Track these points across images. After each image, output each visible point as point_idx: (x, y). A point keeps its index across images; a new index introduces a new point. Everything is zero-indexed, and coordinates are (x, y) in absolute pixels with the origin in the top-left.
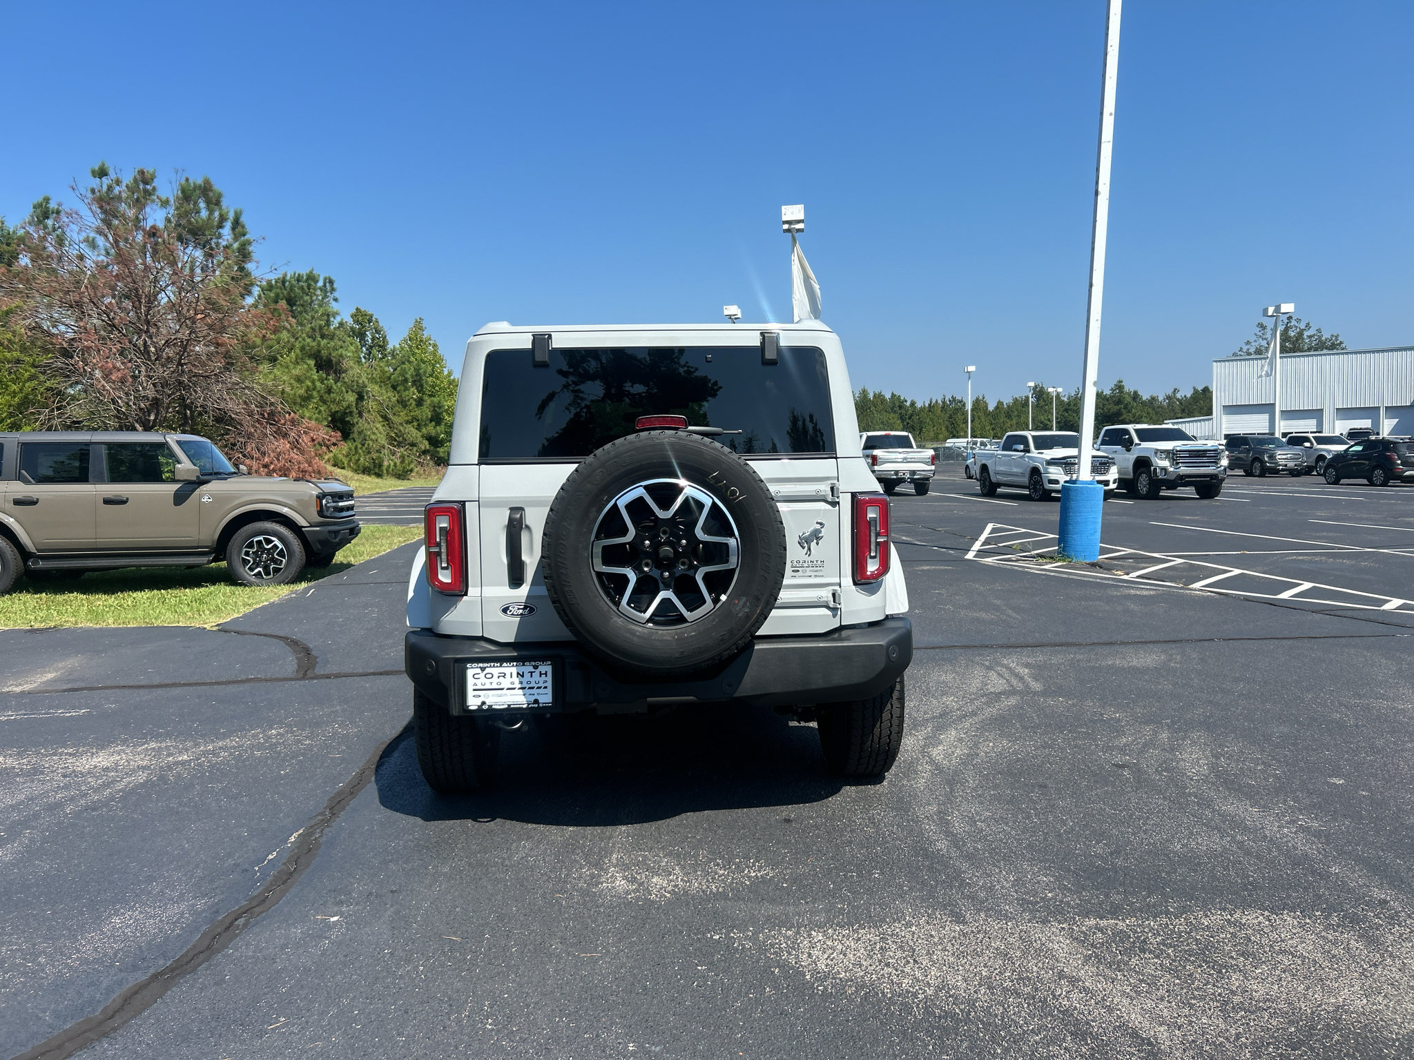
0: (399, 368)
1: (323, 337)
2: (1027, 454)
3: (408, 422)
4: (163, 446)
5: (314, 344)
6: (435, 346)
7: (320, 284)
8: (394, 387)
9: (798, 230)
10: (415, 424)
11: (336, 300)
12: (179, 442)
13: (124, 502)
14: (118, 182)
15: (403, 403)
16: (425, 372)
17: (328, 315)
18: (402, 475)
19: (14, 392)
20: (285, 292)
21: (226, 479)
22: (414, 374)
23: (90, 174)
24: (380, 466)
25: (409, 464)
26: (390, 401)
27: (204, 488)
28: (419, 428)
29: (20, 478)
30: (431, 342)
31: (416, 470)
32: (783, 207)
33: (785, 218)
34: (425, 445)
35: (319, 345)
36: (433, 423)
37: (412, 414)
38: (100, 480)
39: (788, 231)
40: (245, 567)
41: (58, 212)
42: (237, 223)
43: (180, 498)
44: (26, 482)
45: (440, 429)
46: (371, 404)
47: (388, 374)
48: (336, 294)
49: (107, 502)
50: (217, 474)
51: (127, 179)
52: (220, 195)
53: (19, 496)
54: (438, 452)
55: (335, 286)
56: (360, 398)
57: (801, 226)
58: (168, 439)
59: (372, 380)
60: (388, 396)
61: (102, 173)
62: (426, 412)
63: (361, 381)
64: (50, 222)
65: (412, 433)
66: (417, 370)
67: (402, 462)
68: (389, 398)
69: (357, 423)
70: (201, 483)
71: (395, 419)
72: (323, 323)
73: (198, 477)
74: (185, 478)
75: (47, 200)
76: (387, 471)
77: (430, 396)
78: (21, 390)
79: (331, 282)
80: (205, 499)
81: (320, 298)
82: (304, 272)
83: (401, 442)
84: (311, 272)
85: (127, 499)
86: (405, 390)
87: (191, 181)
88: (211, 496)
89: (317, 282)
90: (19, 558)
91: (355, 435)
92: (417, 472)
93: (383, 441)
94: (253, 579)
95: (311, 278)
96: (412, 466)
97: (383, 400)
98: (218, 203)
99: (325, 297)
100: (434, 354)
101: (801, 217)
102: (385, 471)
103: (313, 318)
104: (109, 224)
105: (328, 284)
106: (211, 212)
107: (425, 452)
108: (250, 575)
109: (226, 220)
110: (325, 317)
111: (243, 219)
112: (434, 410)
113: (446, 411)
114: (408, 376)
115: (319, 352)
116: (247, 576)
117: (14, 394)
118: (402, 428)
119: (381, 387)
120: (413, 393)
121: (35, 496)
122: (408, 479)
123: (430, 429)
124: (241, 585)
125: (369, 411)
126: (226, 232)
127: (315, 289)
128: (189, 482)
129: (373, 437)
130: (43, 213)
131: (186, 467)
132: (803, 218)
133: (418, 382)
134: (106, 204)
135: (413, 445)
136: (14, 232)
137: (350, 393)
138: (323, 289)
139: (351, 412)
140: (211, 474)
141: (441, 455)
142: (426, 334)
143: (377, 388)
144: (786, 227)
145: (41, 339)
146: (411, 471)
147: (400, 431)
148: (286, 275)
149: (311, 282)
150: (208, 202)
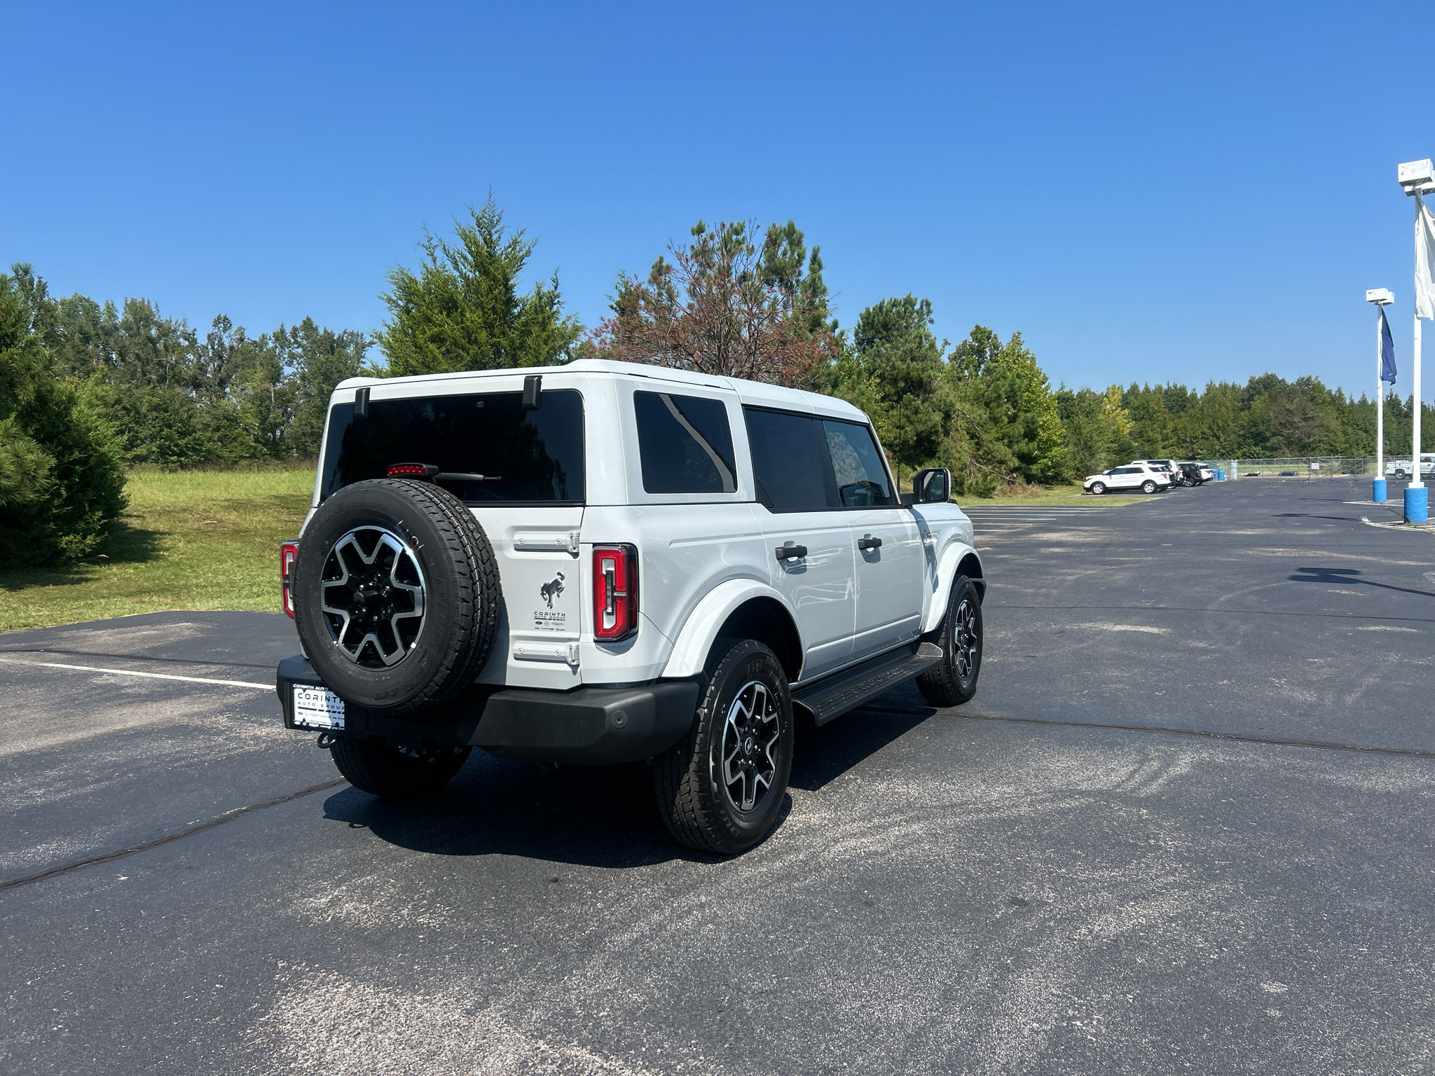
0: (993, 385)
1: (912, 360)
3: (998, 439)
5: (905, 366)
6: (1033, 359)
7: (917, 307)
8: (987, 405)
10: (1006, 441)
11: (931, 321)
14: (713, 237)
15: (995, 420)
16: (1020, 387)
17: (921, 337)
18: (985, 493)
20: (881, 318)
22: (1009, 390)
23: (691, 233)
24: (962, 484)
25: (991, 483)
26: (981, 418)
28: (1010, 445)
30: (1029, 356)
31: (999, 488)
32: (1400, 166)
33: (1402, 179)
34: (1015, 462)
35: (908, 367)
36: (1027, 440)
37: (1003, 431)
39: (1412, 193)
41: (669, 269)
42: (815, 259)
45: (1034, 445)
46: (959, 423)
47: (981, 392)
48: (932, 316)
52: (801, 236)
54: (1031, 470)
55: (932, 308)
56: (947, 416)
59: (963, 399)
60: (981, 413)
61: (700, 230)
62: (1019, 428)
63: (948, 401)
64: (663, 278)
65: (1002, 450)
66: (1011, 386)
67: (985, 480)
68: (980, 415)
69: (942, 442)
71: (985, 437)
72: (914, 346)
75: (661, 260)
76: (969, 488)
77: (1026, 411)
79: (928, 304)
81: (916, 320)
82: (901, 297)
83: (989, 460)
84: (909, 296)
86: (998, 408)
87: (777, 226)
89: (913, 305)
91: (941, 454)
92: (1002, 491)
93: (967, 459)
95: (909, 302)
96: (994, 484)
97: (974, 418)
98: (799, 243)
99: (921, 319)
100: (1031, 368)
102: (966, 489)
103: (906, 340)
105: (924, 307)
106: (793, 253)
107: (1016, 470)
109: (803, 257)
110: (918, 340)
111: (820, 255)
112: (1028, 426)
113: (1041, 426)
114: (1001, 392)
115: (909, 374)
118: (991, 445)
119: (972, 404)
120: (1007, 409)
122: (991, 498)
123: (1023, 446)
125: (957, 430)
126: (805, 269)
127: (912, 314)
129: (957, 455)
130: (660, 271)
133: (1012, 397)
134: (702, 257)
135: (1001, 462)
136: (635, 289)
137: (937, 413)
138: (920, 313)
139: (936, 432)
141: (1034, 472)
142: (1024, 348)
143: (968, 406)
144: (1408, 189)
146: (994, 489)
147: (989, 448)
148: (883, 302)
149: (908, 306)
150: (791, 243)
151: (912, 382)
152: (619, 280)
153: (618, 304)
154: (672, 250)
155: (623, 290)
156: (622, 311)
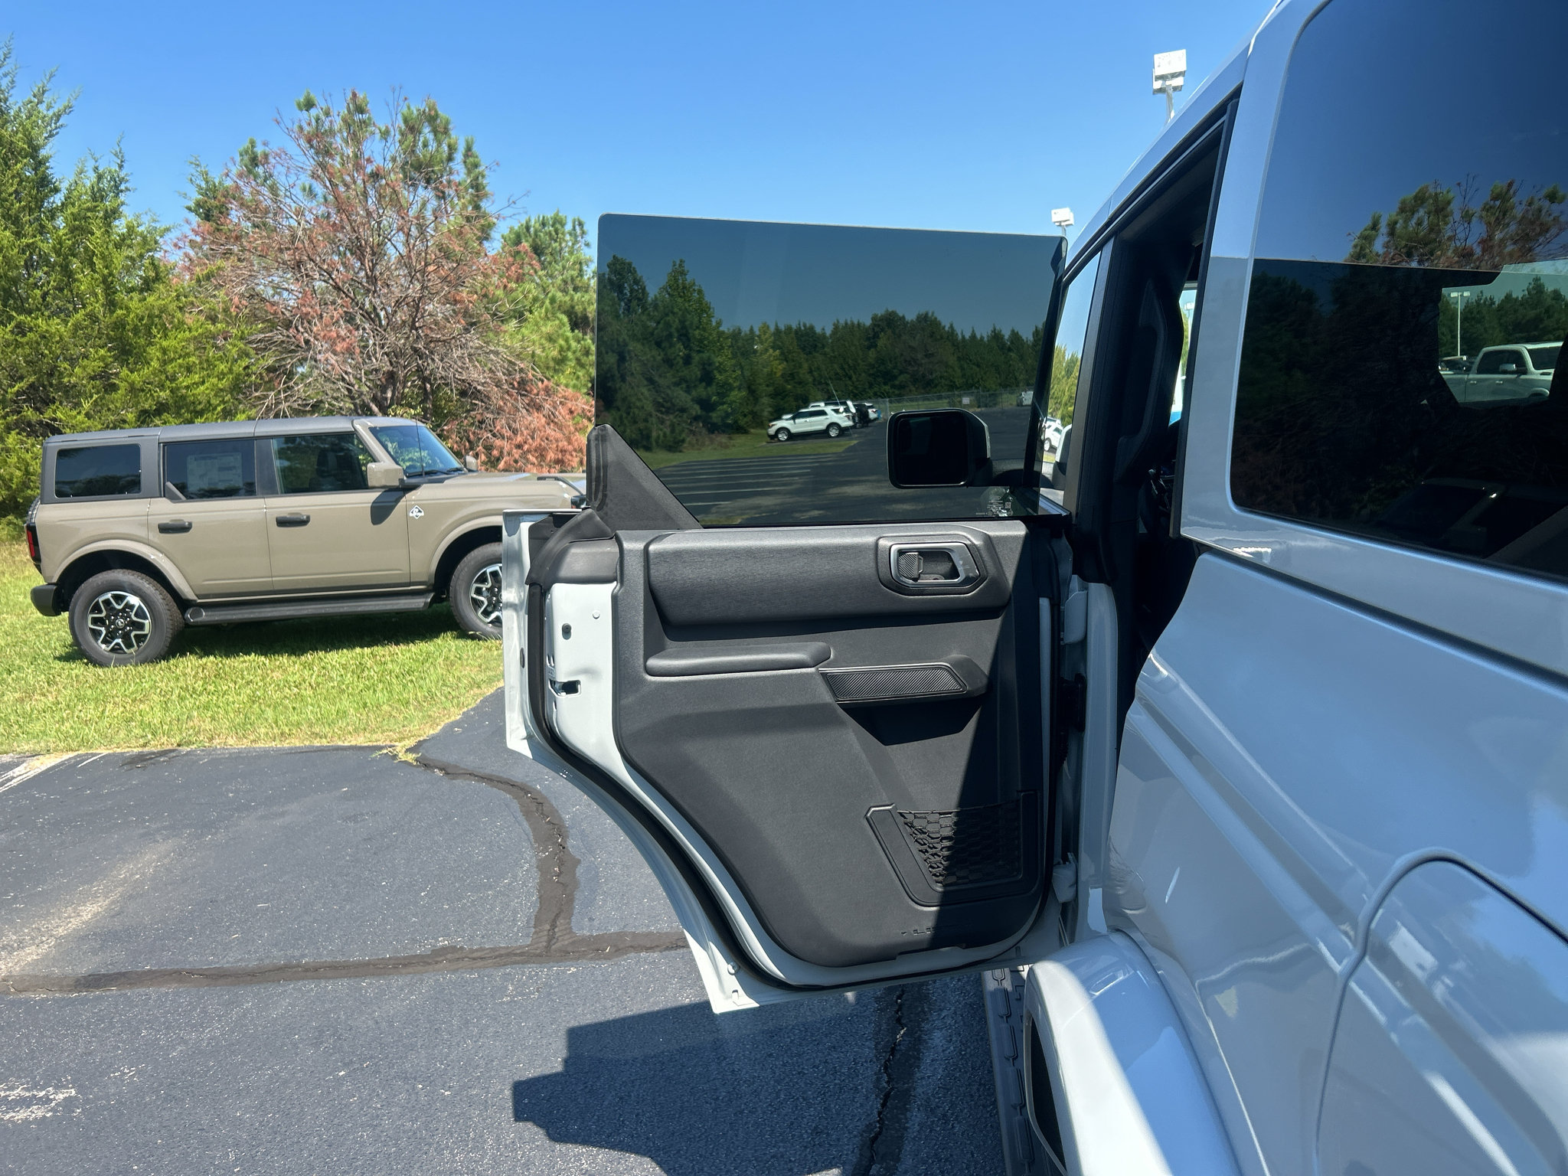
0: (662, 322)
1: (576, 289)
2: (1523, 377)
3: (677, 384)
4: (350, 436)
5: (567, 298)
6: (700, 292)
7: (569, 227)
8: (658, 344)
9: (1175, 89)
10: (684, 386)
11: (587, 245)
12: (374, 431)
13: (303, 522)
14: (327, 114)
15: (669, 362)
16: (692, 324)
17: (580, 263)
18: (674, 446)
19: (222, 373)
20: (530, 239)
21: (441, 481)
22: (680, 327)
23: (296, 107)
24: (648, 437)
25: (680, 434)
26: (655, 360)
27: (411, 496)
28: (688, 391)
29: (165, 493)
30: (696, 288)
31: (688, 439)
32: (1156, 56)
33: (1158, 72)
34: (696, 410)
35: (572, 299)
36: (704, 384)
37: (680, 374)
38: (270, 491)
39: (1161, 90)
40: (476, 611)
41: (266, 156)
42: (468, 154)
43: (380, 513)
44: (174, 498)
45: (712, 389)
46: (634, 366)
47: (650, 330)
48: (587, 239)
49: (282, 522)
50: (428, 473)
51: (340, 109)
52: (448, 123)
53: (166, 520)
54: (711, 417)
55: (585, 228)
56: (622, 359)
57: (1178, 82)
58: (358, 427)
59: (634, 337)
60: (652, 355)
61: (309, 105)
62: (695, 371)
63: (621, 340)
64: (260, 170)
65: (681, 397)
66: (682, 322)
67: (673, 431)
68: (653, 357)
69: (620, 389)
70: (406, 489)
71: (661, 381)
72: (575, 273)
73: (401, 480)
74: (383, 483)
75: (253, 144)
76: (657, 442)
77: (699, 352)
78: (231, 371)
79: (581, 224)
80: (414, 513)
81: (570, 244)
82: (549, 214)
83: (669, 408)
84: (557, 214)
85: (308, 517)
86: (670, 347)
87: (414, 108)
88: (423, 507)
89: (563, 225)
90: (175, 608)
91: (619, 403)
92: (690, 443)
93: (650, 407)
94: (490, 628)
95: (558, 222)
96: (683, 435)
97: (647, 360)
98: (446, 132)
99: (576, 242)
100: (700, 301)
101: (1182, 67)
102: (654, 443)
103: (564, 268)
104: (323, 166)
105: (577, 228)
106: (440, 144)
107: (696, 418)
108: (483, 622)
109: (456, 151)
110: (577, 266)
111: (475, 149)
112: (704, 369)
113: (717, 368)
114: (673, 330)
115: (573, 307)
116: (481, 624)
117: (221, 376)
118: (669, 392)
119: (643, 344)
120: (680, 350)
121: (186, 519)
122: (681, 451)
123: (701, 391)
124: (473, 638)
125: (632, 374)
127: (563, 234)
128: (390, 489)
129: (638, 404)
130: (254, 160)
131: (382, 467)
132: (1185, 69)
133: (684, 335)
134: (318, 142)
135: (683, 410)
136: (220, 183)
137: (610, 354)
138: (573, 233)
139: (613, 376)
140: (420, 475)
141: (715, 420)
142: (689, 278)
143: (639, 346)
144: (1157, 85)
145: (258, 310)
146: (683, 441)
147: (668, 395)
148: (530, 220)
149: (558, 226)
150: (435, 131)
151: (576, 317)
152: (192, 170)
153: (198, 205)
154: (282, 125)
155: (203, 185)
156: (207, 217)
